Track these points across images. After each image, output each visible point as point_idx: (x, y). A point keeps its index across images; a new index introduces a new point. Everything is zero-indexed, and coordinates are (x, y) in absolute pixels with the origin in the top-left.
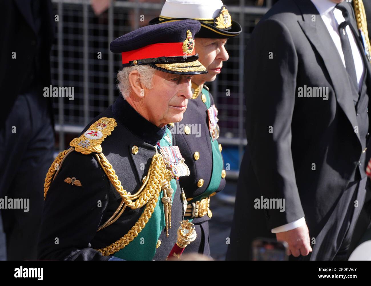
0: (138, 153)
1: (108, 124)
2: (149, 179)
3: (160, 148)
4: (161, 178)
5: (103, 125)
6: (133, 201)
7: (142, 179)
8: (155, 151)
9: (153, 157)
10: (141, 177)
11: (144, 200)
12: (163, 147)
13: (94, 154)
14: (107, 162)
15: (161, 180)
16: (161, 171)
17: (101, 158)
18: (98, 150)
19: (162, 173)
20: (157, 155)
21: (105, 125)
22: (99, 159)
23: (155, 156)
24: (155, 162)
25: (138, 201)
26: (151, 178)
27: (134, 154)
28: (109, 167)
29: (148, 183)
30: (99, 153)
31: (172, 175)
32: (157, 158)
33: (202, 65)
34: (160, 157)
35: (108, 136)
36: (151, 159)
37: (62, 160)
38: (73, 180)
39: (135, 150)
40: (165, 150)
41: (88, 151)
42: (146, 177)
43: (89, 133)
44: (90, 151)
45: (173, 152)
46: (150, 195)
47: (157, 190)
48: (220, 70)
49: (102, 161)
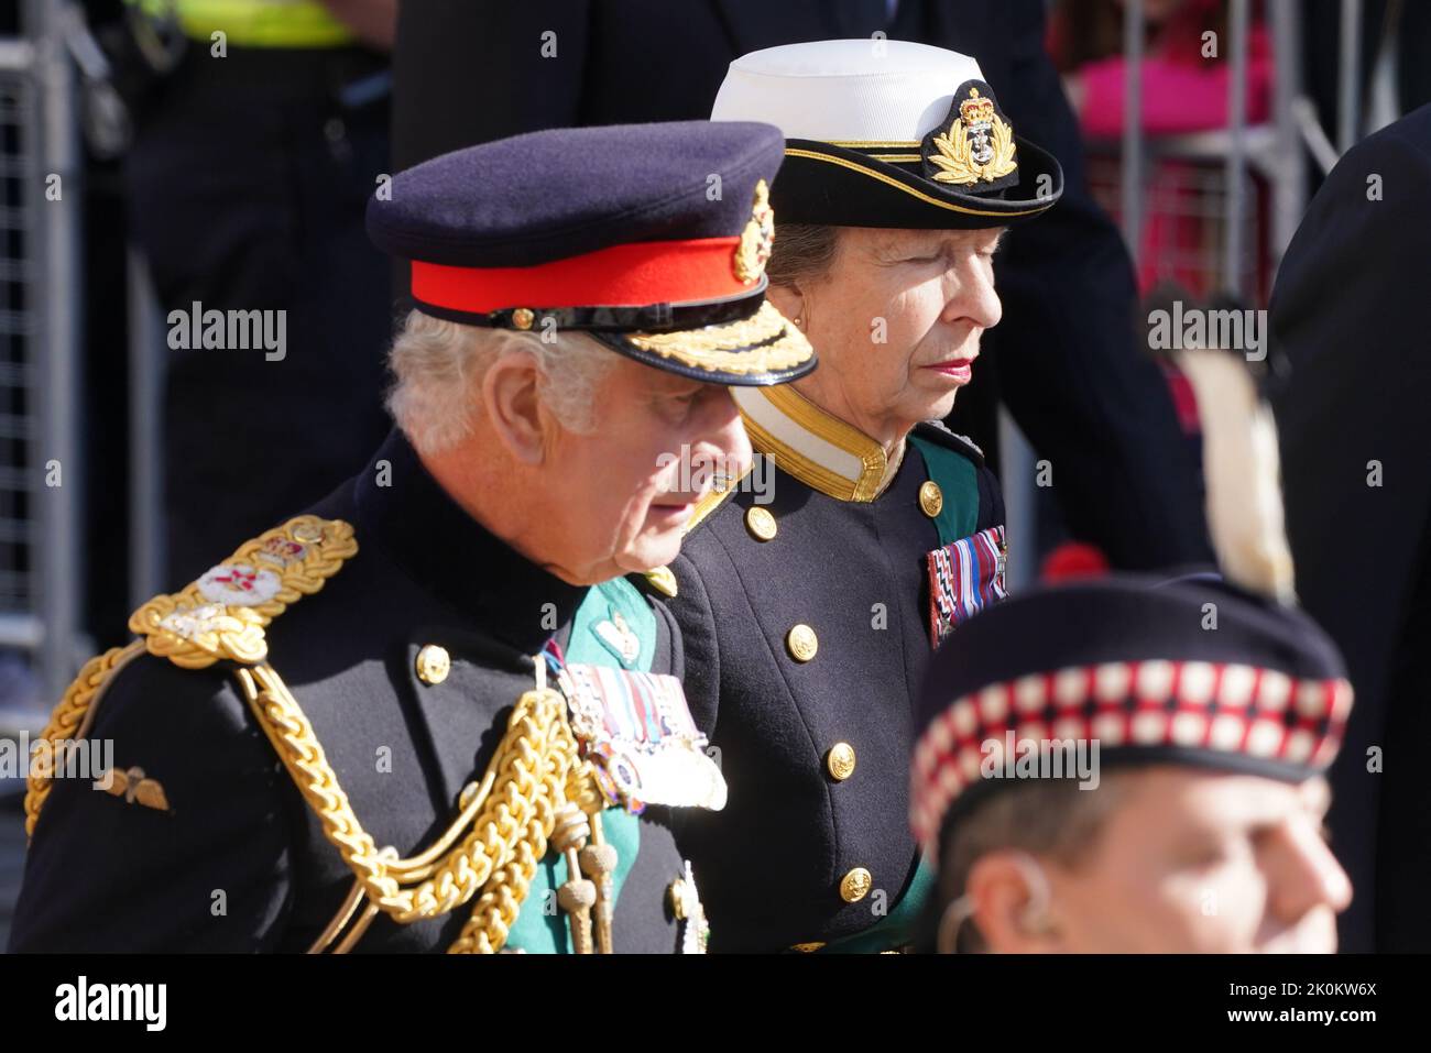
0: (449, 680)
1: (319, 544)
2: (492, 792)
3: (559, 667)
4: (547, 795)
5: (288, 545)
6: (403, 886)
7: (458, 796)
8: (534, 678)
9: (518, 700)
10: (452, 786)
11: (454, 882)
12: (581, 667)
13: (226, 669)
14: (287, 707)
15: (545, 801)
16: (552, 766)
17: (260, 687)
18: (243, 651)
19: (553, 773)
20: (540, 693)
21: (297, 549)
22: (253, 693)
23: (528, 697)
24: (522, 725)
25: (428, 888)
26: (500, 793)
27: (427, 684)
28: (293, 726)
29: (482, 811)
30: (250, 666)
31: (605, 785)
32: (532, 709)
33: (792, 329)
34: (552, 702)
35: (306, 598)
36: (508, 711)
37: (96, 693)
38: (134, 781)
39: (434, 662)
40: (589, 681)
41: (201, 654)
42: (479, 788)
43: (219, 579)
44: (209, 654)
45: (636, 694)
46: (488, 863)
47: (526, 846)
48: (966, 368)
49: (265, 704)
